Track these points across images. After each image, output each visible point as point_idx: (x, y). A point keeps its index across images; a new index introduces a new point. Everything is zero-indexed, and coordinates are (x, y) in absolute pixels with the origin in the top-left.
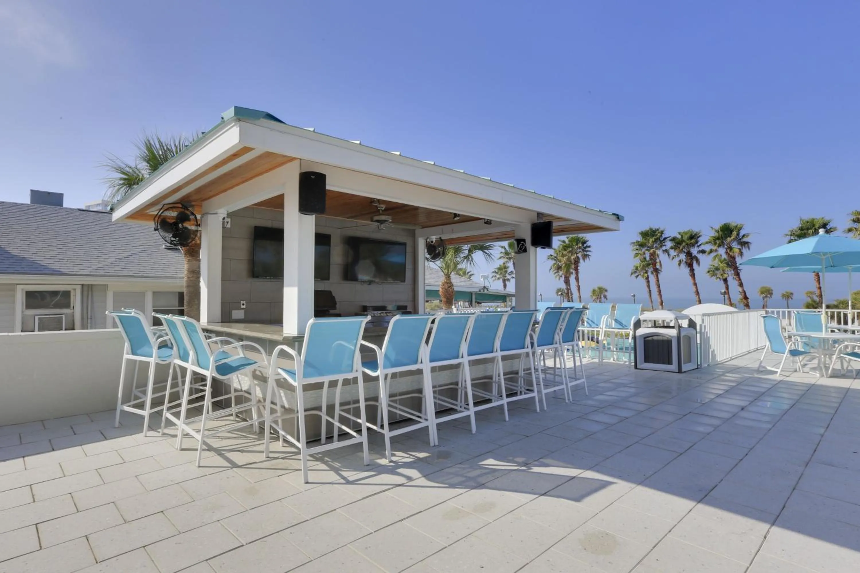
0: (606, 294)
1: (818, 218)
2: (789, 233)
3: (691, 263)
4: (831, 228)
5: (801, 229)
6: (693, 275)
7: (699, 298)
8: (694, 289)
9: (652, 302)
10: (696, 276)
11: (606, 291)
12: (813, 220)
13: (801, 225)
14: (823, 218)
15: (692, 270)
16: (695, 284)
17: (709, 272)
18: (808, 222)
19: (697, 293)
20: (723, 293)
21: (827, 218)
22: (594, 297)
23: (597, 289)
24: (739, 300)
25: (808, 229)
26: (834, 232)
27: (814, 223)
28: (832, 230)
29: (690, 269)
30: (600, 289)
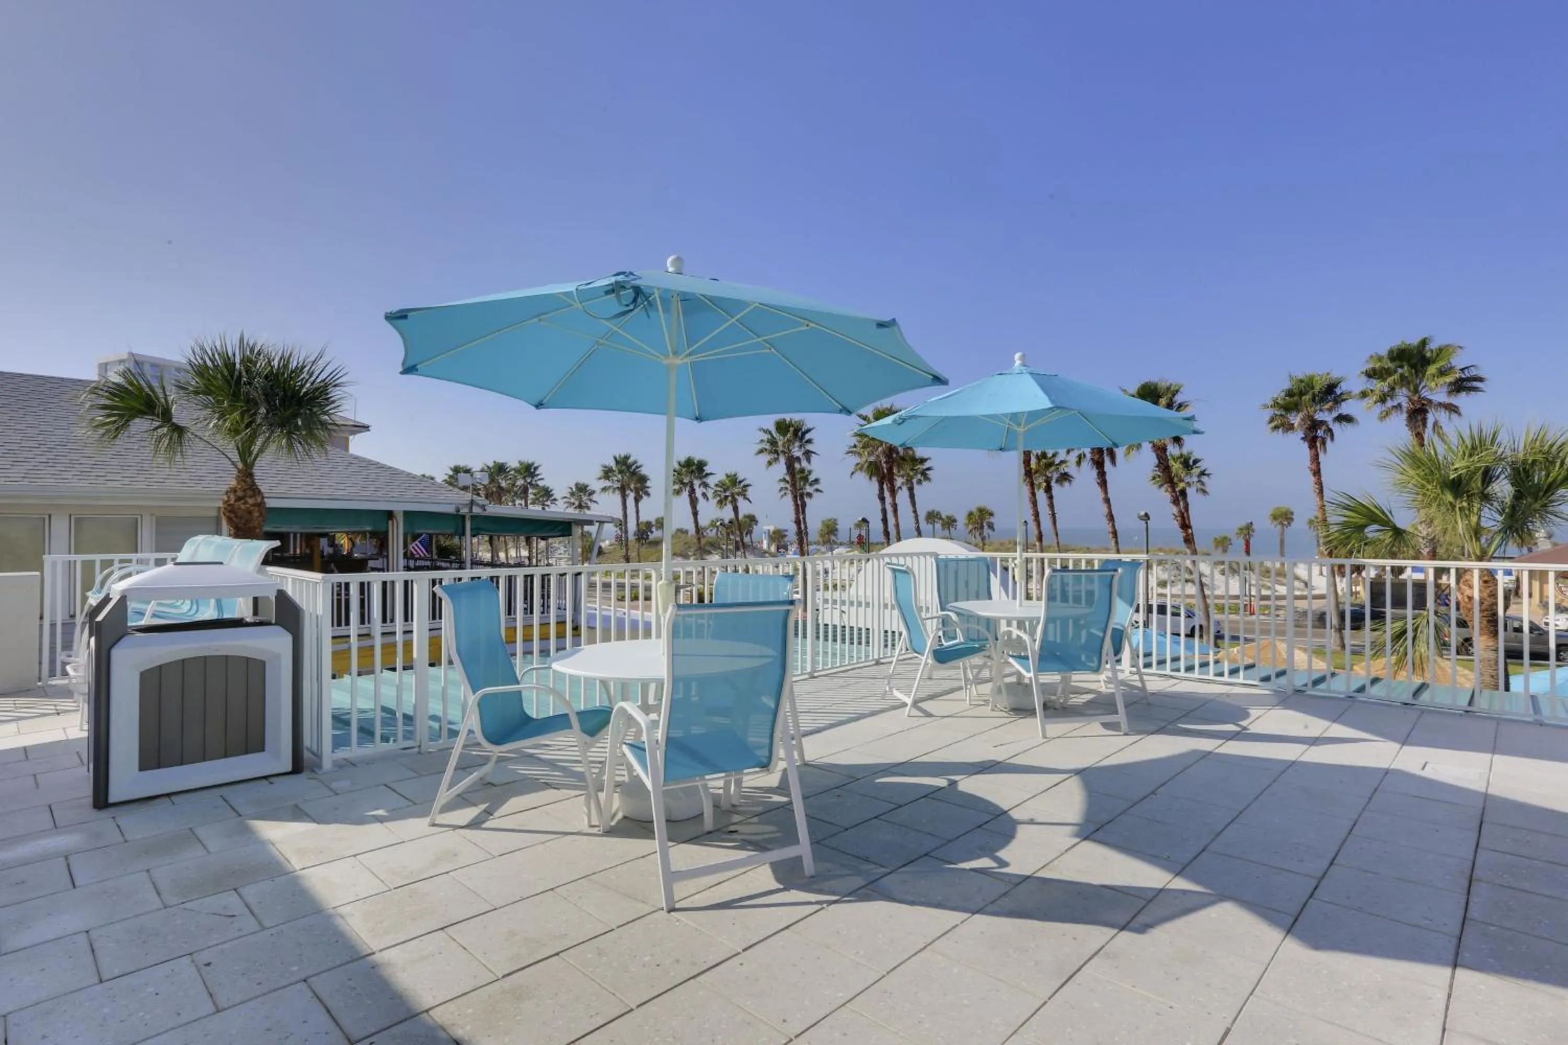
0: (992, 520)
1: (1321, 373)
2: (1270, 403)
3: (1100, 460)
4: (1341, 394)
5: (1290, 394)
6: (1103, 484)
7: (1114, 526)
8: (1105, 510)
9: (1057, 535)
10: (1108, 485)
11: (991, 514)
12: (1311, 378)
13: (1291, 387)
14: (1328, 374)
15: (1102, 474)
16: (1107, 501)
17: (1154, 478)
18: (1301, 381)
19: (1111, 517)
20: (1142, 516)
21: (1335, 375)
22: (970, 527)
23: (974, 510)
24: (1236, 531)
25: (1301, 394)
26: (1347, 401)
27: (1314, 383)
28: (1344, 397)
29: (1099, 473)
30: (981, 510)
